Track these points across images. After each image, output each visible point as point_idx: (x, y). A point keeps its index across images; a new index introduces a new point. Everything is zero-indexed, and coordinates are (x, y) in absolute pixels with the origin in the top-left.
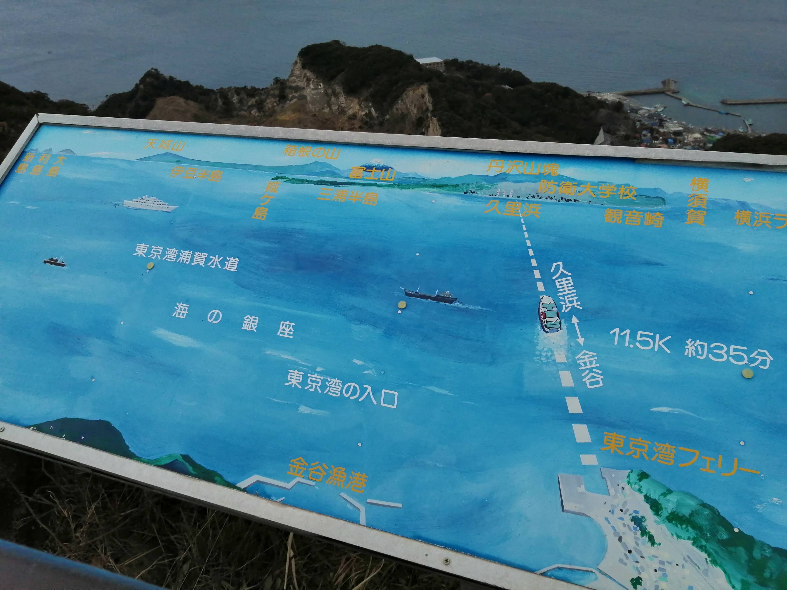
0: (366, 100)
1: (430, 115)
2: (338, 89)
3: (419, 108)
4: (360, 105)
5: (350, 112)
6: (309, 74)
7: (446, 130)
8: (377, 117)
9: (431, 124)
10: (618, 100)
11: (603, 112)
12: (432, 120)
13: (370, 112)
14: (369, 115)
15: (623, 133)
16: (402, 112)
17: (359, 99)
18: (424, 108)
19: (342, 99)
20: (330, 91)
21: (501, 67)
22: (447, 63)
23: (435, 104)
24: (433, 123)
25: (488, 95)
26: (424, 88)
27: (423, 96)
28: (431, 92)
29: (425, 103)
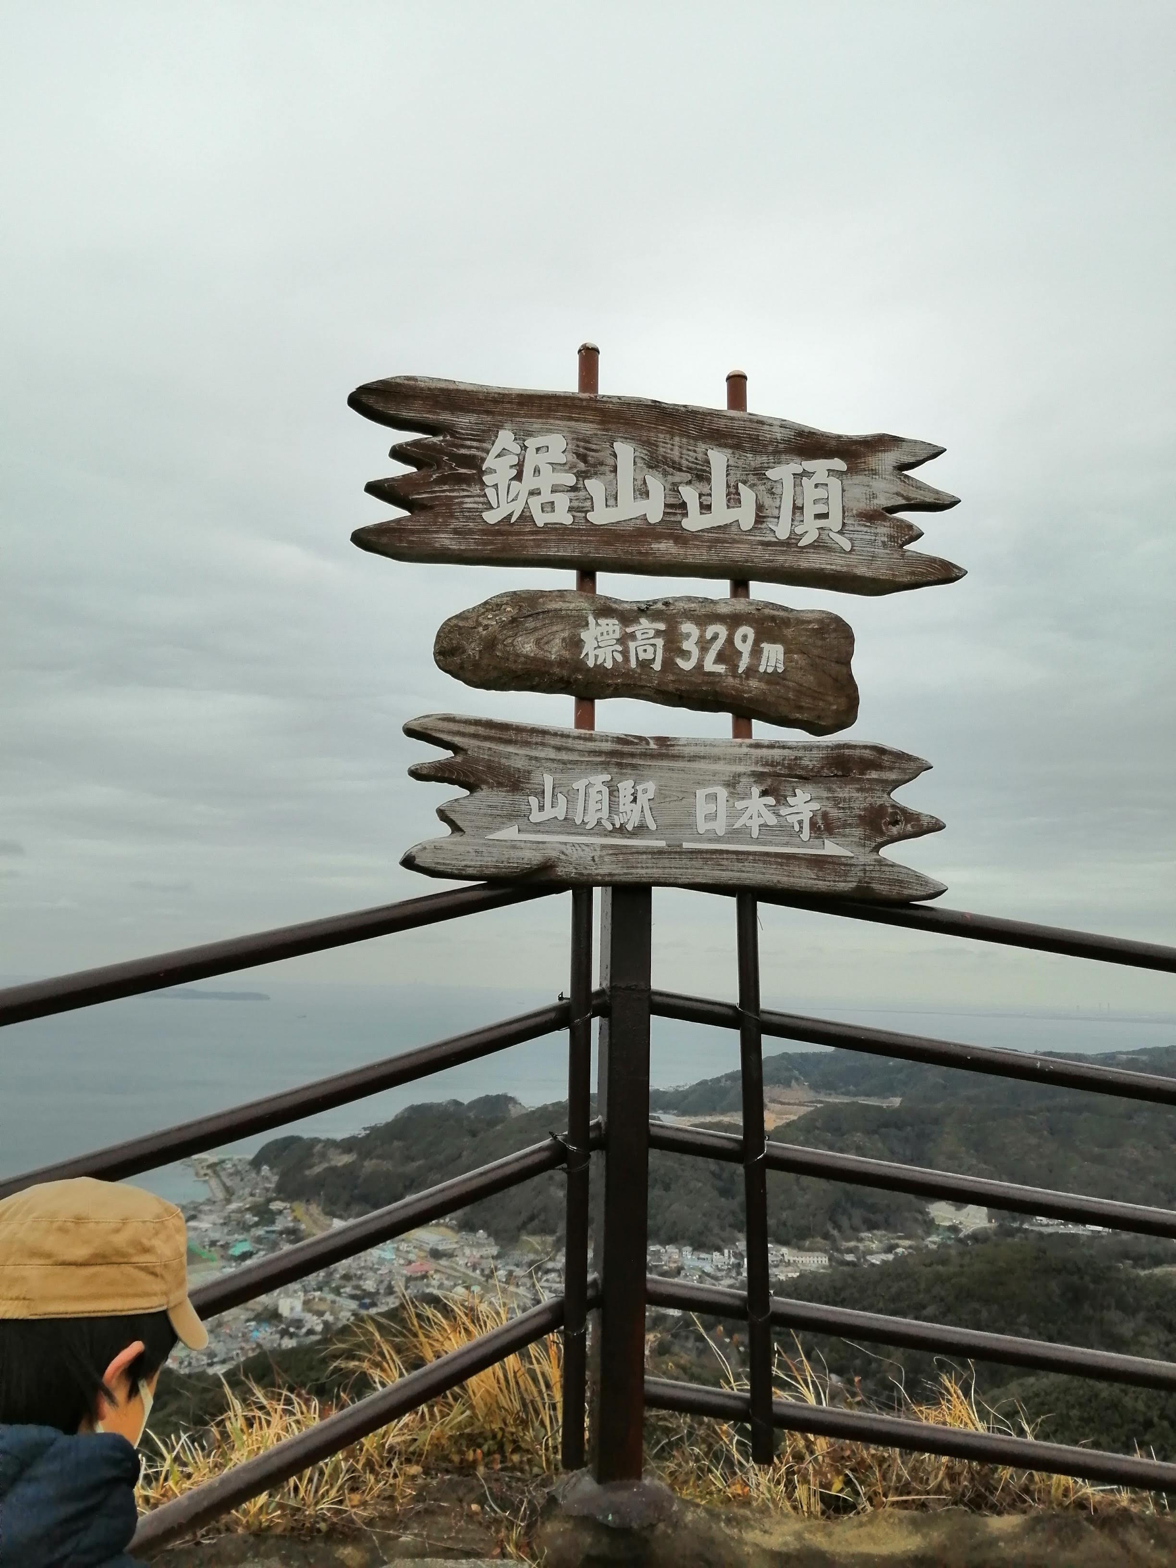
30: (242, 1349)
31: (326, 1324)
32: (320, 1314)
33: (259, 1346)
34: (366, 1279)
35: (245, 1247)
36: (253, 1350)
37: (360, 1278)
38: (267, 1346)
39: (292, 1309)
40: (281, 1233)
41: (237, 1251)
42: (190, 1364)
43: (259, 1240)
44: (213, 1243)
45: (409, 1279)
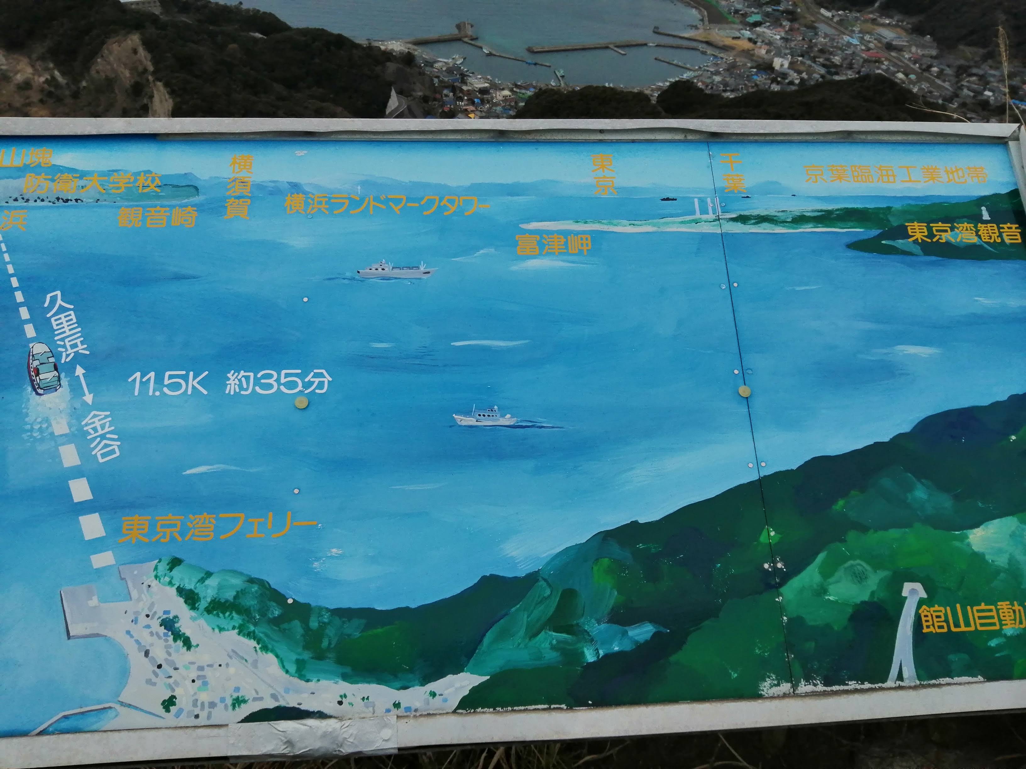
0: (42, 58)
1: (151, 78)
3: (133, 69)
4: (33, 66)
5: (19, 78)
7: (178, 100)
8: (67, 84)
9: (155, 92)
10: (407, 50)
11: (391, 67)
12: (155, 85)
13: (53, 78)
14: (52, 81)
15: (420, 94)
16: (106, 76)
17: (29, 57)
18: (140, 69)
23: (156, 63)
24: (158, 90)
25: (233, 46)
26: (135, 39)
27: (135, 51)
28: (148, 44)
29: (140, 61)
30: (745, 85)
31: (802, 79)
32: (799, 72)
33: (756, 85)
34: (834, 56)
35: (758, 19)
36: (753, 87)
37: (831, 53)
38: (762, 87)
39: (782, 65)
41: (753, 19)
42: (712, 88)
43: (768, 15)
44: (737, 12)
45: (866, 61)
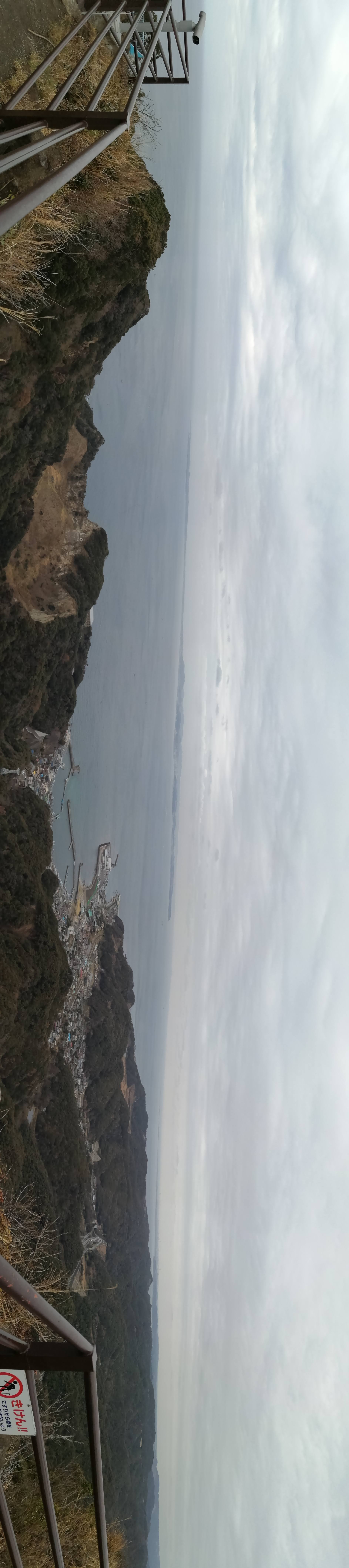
0: (70, 570)
1: (56, 615)
2: (78, 551)
3: (61, 608)
4: (66, 565)
5: (62, 558)
6: (90, 533)
7: (45, 626)
8: (57, 577)
9: (49, 616)
10: (66, 742)
11: (58, 734)
12: (53, 617)
13: (61, 572)
14: (59, 571)
15: (45, 747)
16: (59, 595)
17: (70, 565)
18: (61, 611)
19: (72, 553)
20: (77, 545)
21: (86, 666)
22: (89, 628)
23: (63, 619)
25: (68, 658)
26: (74, 612)
27: (69, 611)
28: (71, 618)
29: (64, 612)
30: (59, 914)
31: (65, 942)
32: (68, 940)
33: (60, 920)
34: (78, 956)
35: (90, 915)
36: (59, 918)
37: (79, 954)
38: (59, 923)
39: (70, 931)
40: (94, 926)
41: (90, 912)
42: (56, 897)
43: (92, 919)
44: (92, 904)
45: (78, 970)
